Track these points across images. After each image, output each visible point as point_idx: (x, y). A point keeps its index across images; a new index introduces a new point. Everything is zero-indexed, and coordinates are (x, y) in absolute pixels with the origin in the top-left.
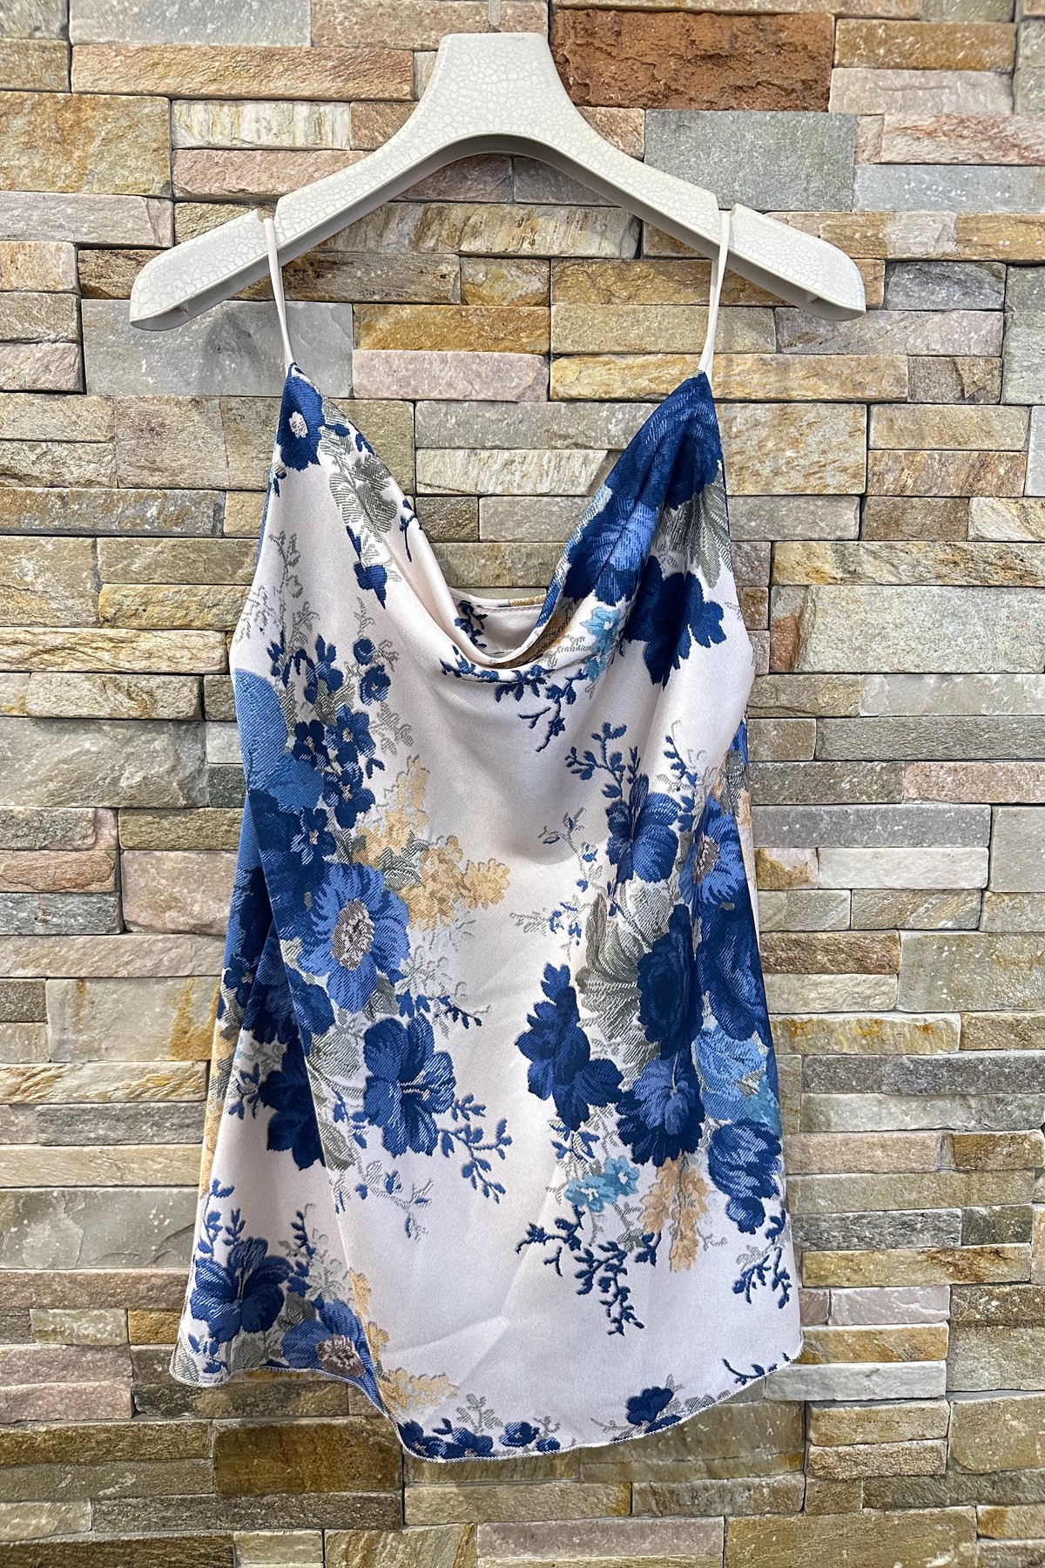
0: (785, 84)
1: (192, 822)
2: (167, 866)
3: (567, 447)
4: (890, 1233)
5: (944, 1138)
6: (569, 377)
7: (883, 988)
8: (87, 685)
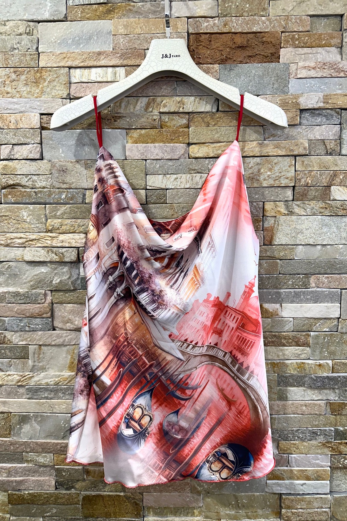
0: (265, 54)
1: (75, 295)
2: (67, 309)
3: (195, 173)
4: (309, 436)
5: (327, 403)
6: (196, 151)
7: (305, 352)
8: (43, 251)
